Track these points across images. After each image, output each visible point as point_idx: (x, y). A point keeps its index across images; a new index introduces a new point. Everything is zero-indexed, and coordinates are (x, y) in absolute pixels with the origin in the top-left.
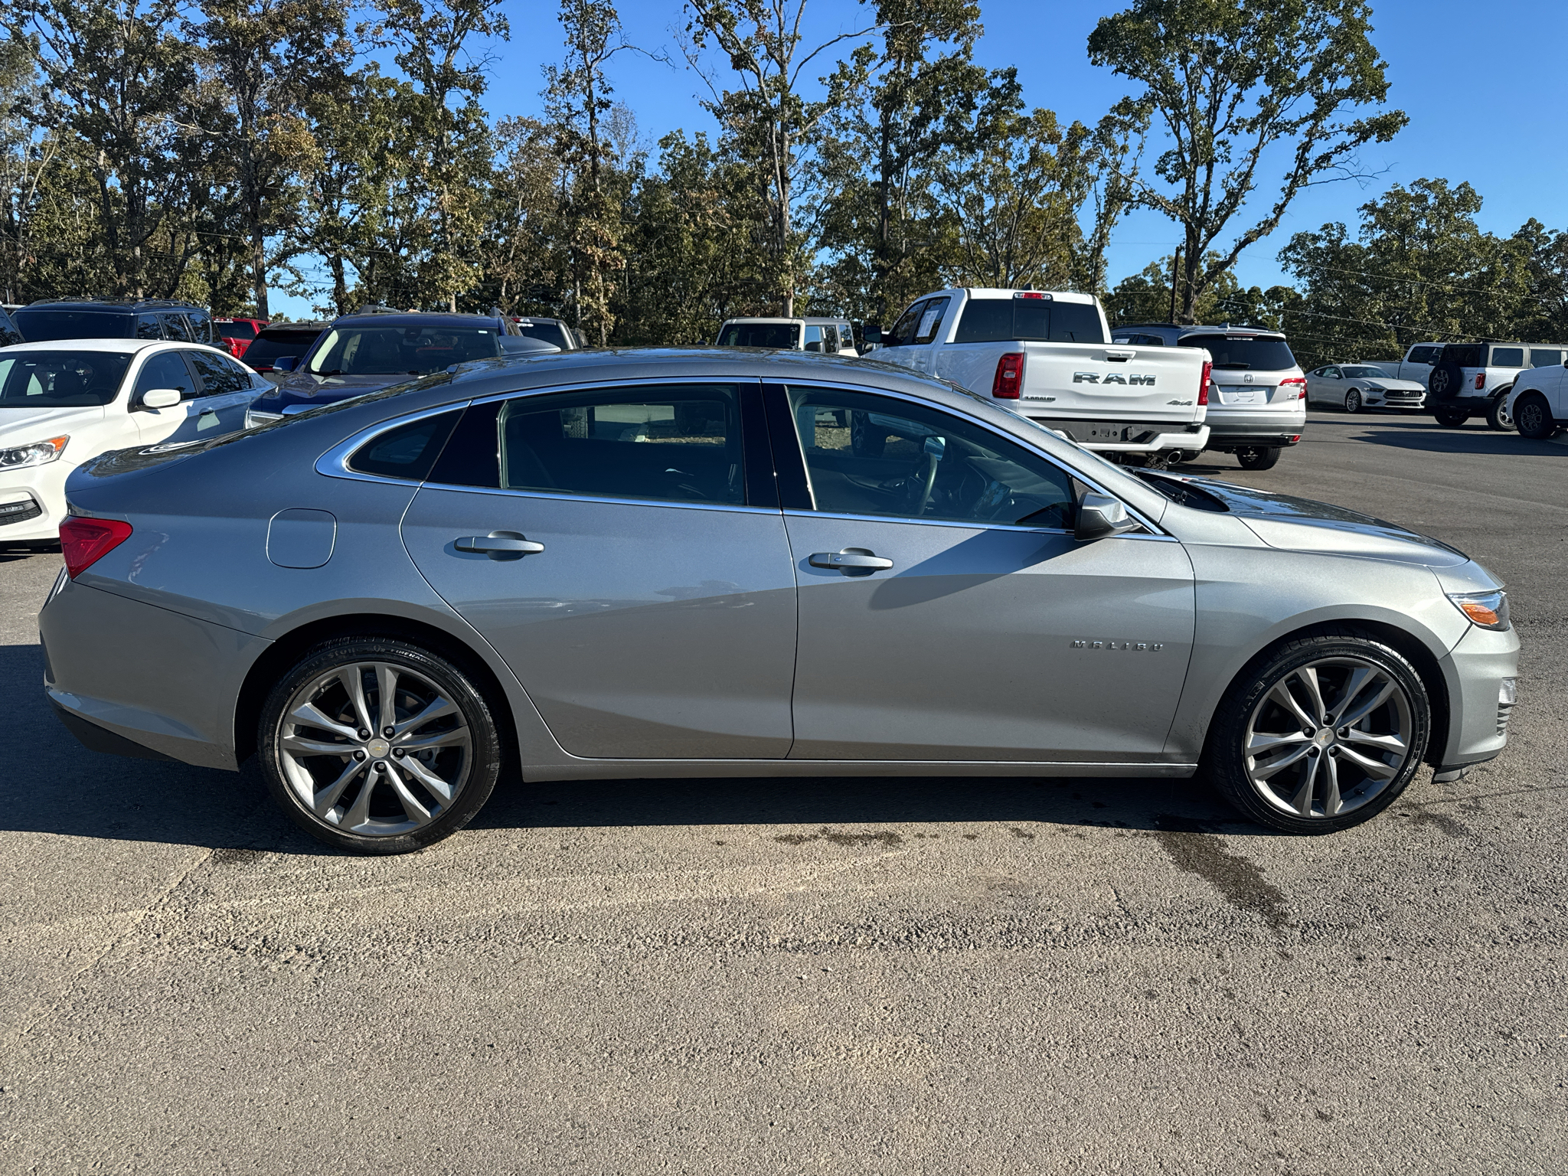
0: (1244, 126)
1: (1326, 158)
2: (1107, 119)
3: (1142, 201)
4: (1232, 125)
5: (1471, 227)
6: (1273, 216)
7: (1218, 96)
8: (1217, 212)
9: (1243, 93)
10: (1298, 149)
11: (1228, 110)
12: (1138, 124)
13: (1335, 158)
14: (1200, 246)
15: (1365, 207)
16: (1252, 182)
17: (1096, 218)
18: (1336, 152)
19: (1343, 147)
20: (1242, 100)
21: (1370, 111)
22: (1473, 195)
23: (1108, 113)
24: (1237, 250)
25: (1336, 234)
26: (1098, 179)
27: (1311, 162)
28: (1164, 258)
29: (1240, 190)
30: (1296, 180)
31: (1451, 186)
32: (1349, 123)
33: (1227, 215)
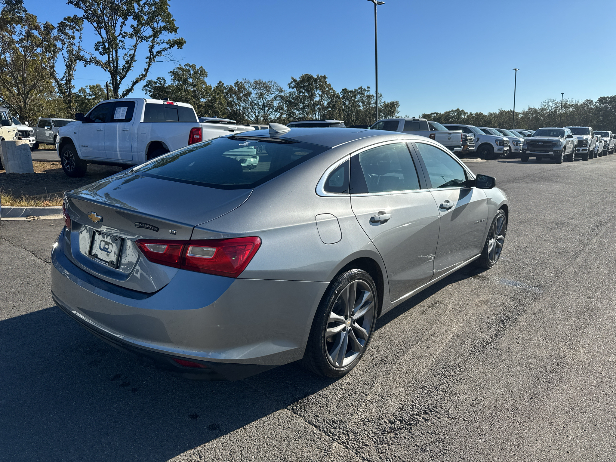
0: (127, 35)
1: (160, 52)
2: (61, 23)
3: (91, 61)
4: (122, 34)
5: (205, 83)
6: (145, 73)
7: (114, 21)
8: (123, 69)
9: (125, 21)
10: (149, 47)
11: (120, 28)
12: (77, 27)
13: (163, 53)
14: (118, 83)
15: (171, 72)
16: (135, 58)
17: (65, 67)
18: (163, 51)
19: (165, 49)
20: (125, 25)
21: (172, 37)
22: (205, 71)
23: (63, 21)
24: (133, 85)
25: (162, 82)
26: (63, 49)
27: (155, 54)
28: (87, 86)
29: (131, 61)
30: (151, 59)
31: (198, 67)
32: (166, 40)
33: (128, 71)
